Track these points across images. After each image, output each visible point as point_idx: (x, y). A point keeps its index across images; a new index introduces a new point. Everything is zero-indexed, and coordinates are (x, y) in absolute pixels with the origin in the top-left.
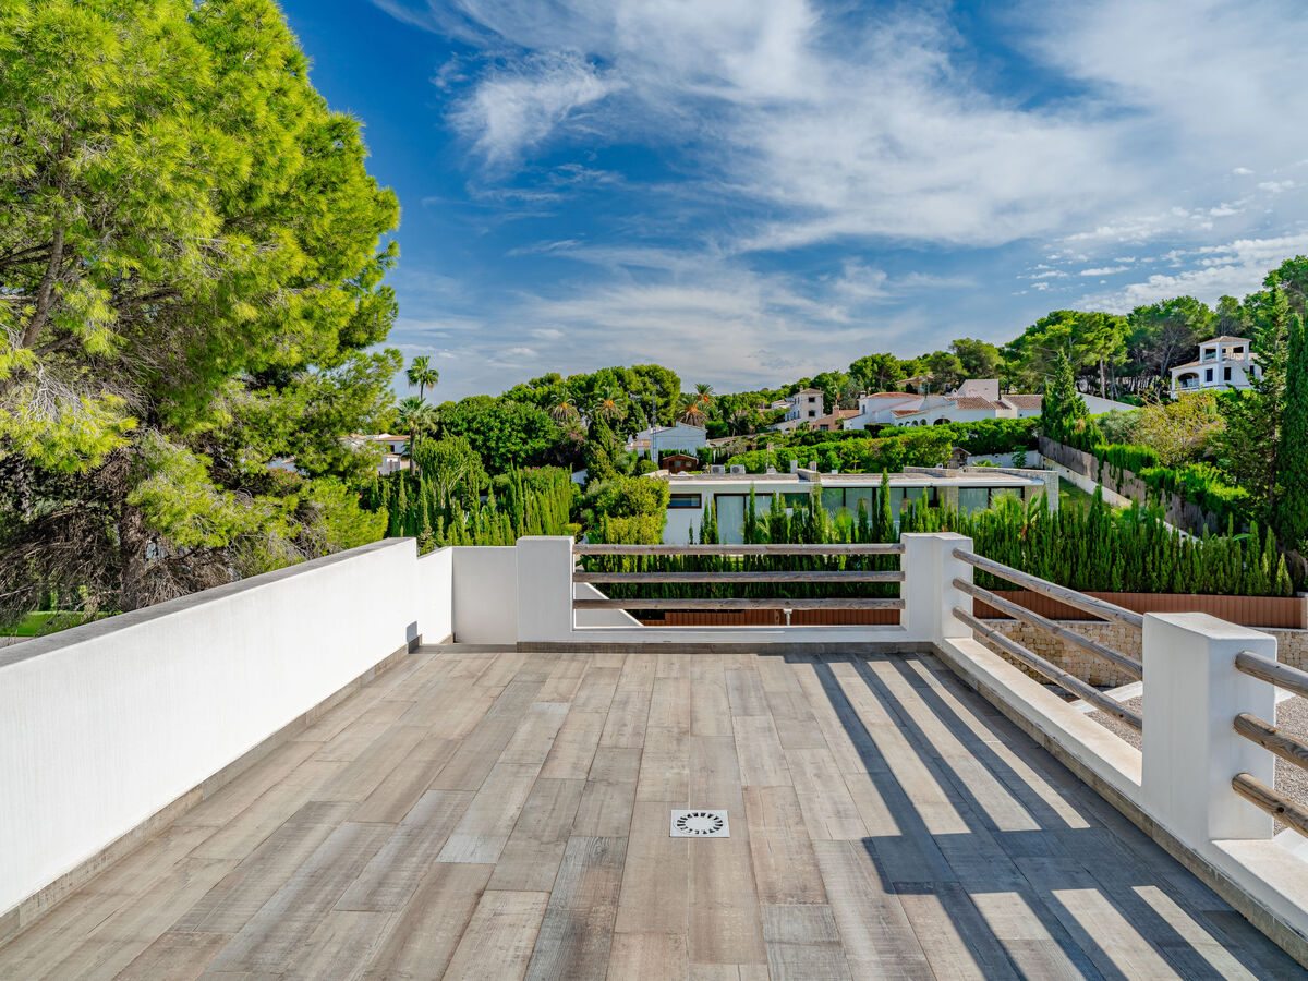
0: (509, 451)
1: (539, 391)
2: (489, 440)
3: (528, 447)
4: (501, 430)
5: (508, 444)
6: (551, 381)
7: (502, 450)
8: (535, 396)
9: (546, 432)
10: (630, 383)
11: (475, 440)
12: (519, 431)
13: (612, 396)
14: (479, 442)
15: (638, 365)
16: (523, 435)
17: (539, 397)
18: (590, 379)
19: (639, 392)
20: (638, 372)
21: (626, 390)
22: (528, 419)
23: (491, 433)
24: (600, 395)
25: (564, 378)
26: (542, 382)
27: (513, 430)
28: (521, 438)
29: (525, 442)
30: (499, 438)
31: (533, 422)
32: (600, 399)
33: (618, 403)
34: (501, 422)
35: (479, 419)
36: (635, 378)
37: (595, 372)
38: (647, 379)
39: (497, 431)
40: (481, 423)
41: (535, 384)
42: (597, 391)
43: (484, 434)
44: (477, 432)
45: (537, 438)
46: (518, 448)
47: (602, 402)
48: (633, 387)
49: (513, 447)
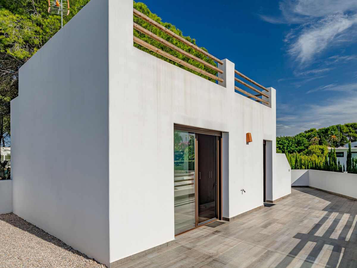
0: (291, 150)
1: (307, 134)
2: (284, 147)
3: (297, 148)
4: (289, 144)
5: (291, 148)
6: (312, 131)
7: (289, 150)
8: (306, 136)
9: (304, 144)
10: (343, 130)
11: (280, 147)
12: (295, 144)
13: (335, 134)
14: (281, 147)
15: (347, 123)
16: (296, 145)
17: (307, 136)
18: (327, 129)
19: (347, 133)
20: (347, 126)
21: (341, 132)
22: (298, 140)
23: (285, 144)
24: (330, 134)
25: (317, 130)
26: (309, 131)
27: (293, 143)
28: (295, 146)
29: (296, 147)
30: (288, 146)
31: (300, 141)
32: (330, 135)
33: (337, 136)
34: (289, 141)
35: (281, 141)
36: (345, 128)
37: (329, 127)
38: (350, 128)
39: (287, 144)
40: (282, 142)
41: (306, 132)
42: (329, 133)
43: (283, 145)
44: (281, 144)
45: (301, 146)
46: (294, 149)
47: (331, 136)
48: (345, 131)
49: (293, 149)
